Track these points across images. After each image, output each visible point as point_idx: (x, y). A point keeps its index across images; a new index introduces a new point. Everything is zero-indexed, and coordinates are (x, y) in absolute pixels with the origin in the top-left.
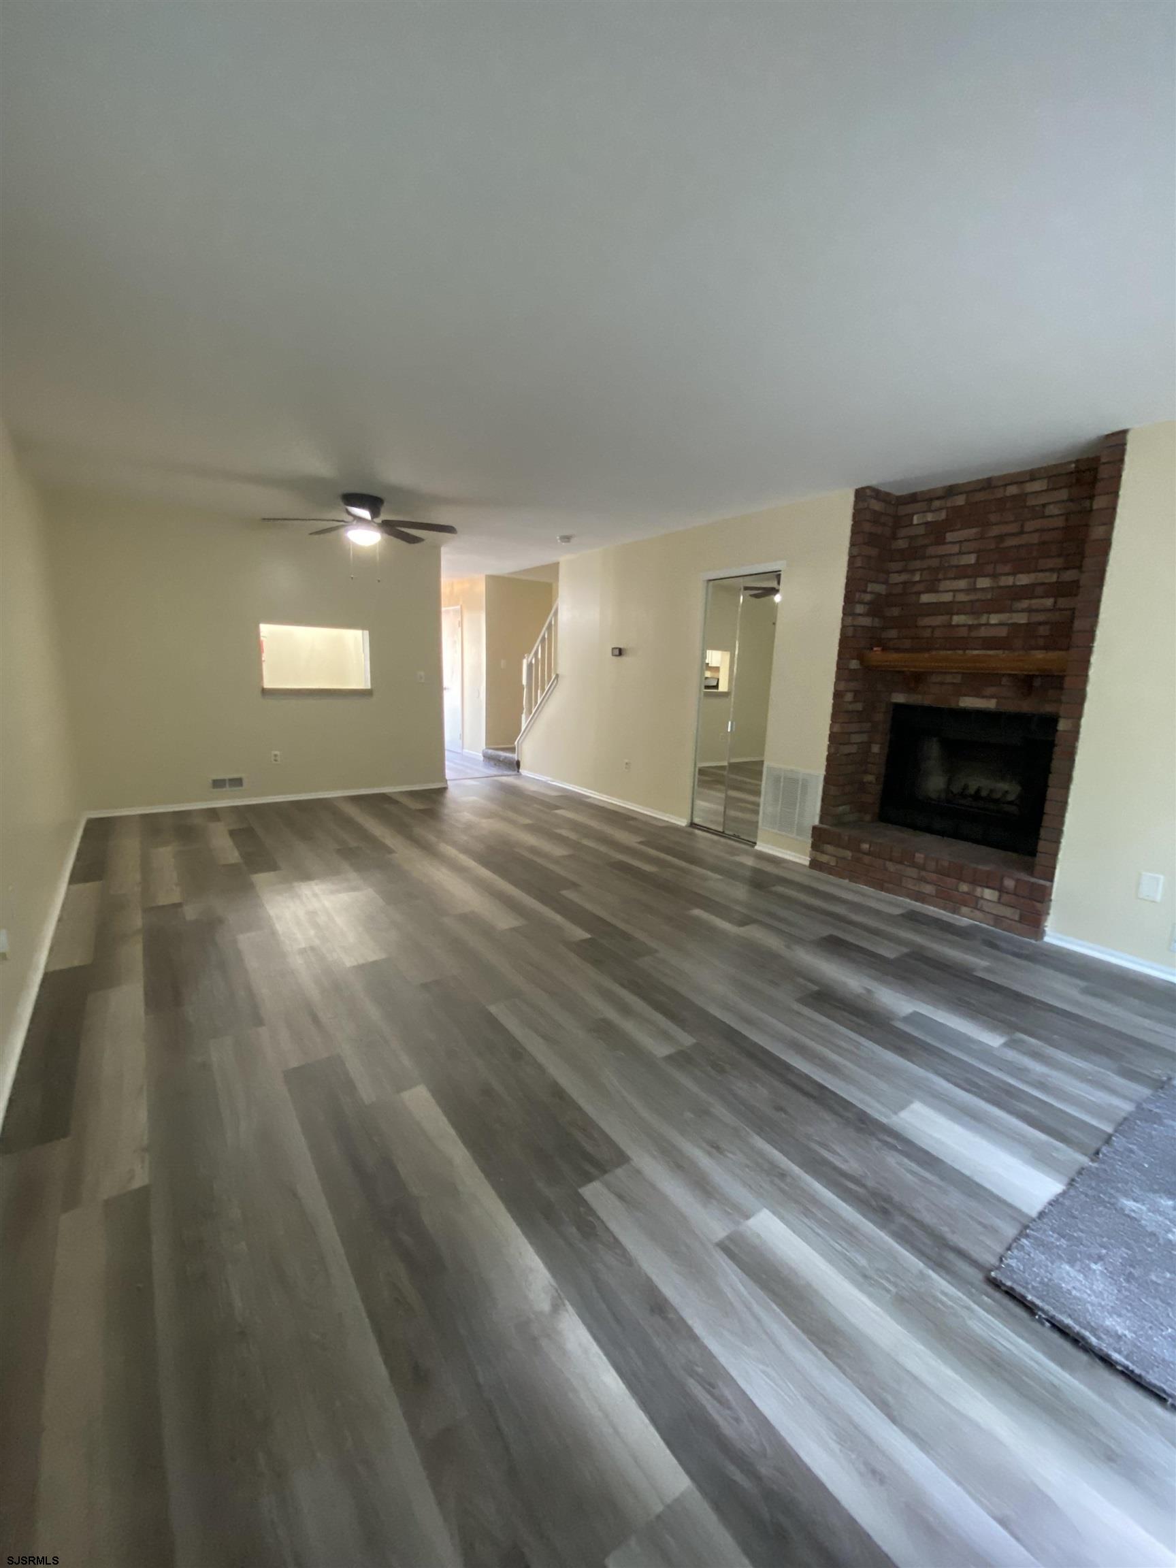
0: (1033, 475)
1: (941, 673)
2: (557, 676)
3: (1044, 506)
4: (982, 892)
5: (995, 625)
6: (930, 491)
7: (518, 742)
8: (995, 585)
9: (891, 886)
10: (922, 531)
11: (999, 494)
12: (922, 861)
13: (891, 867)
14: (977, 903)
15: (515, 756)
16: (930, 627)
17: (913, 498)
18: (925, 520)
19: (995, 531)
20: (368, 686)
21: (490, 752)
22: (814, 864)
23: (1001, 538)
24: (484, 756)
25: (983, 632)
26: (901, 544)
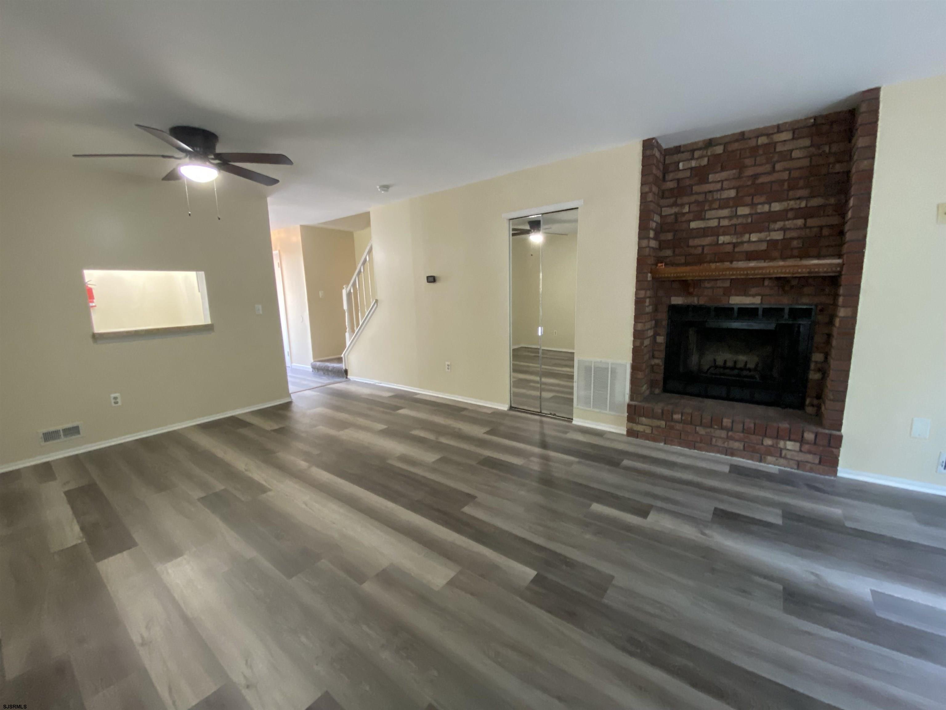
0: (779, 129)
1: (713, 280)
2: (377, 301)
3: (791, 151)
4: (785, 444)
5: (754, 242)
6: (693, 144)
7: (344, 355)
8: (753, 212)
9: (701, 445)
10: (688, 174)
11: (753, 143)
12: (729, 425)
13: (701, 431)
14: (781, 454)
15: (343, 366)
16: (699, 246)
17: (678, 150)
18: (689, 166)
19: (749, 172)
20: (209, 322)
21: (318, 364)
22: (631, 433)
23: (755, 176)
24: (312, 368)
25: (746, 247)
26: (671, 185)
